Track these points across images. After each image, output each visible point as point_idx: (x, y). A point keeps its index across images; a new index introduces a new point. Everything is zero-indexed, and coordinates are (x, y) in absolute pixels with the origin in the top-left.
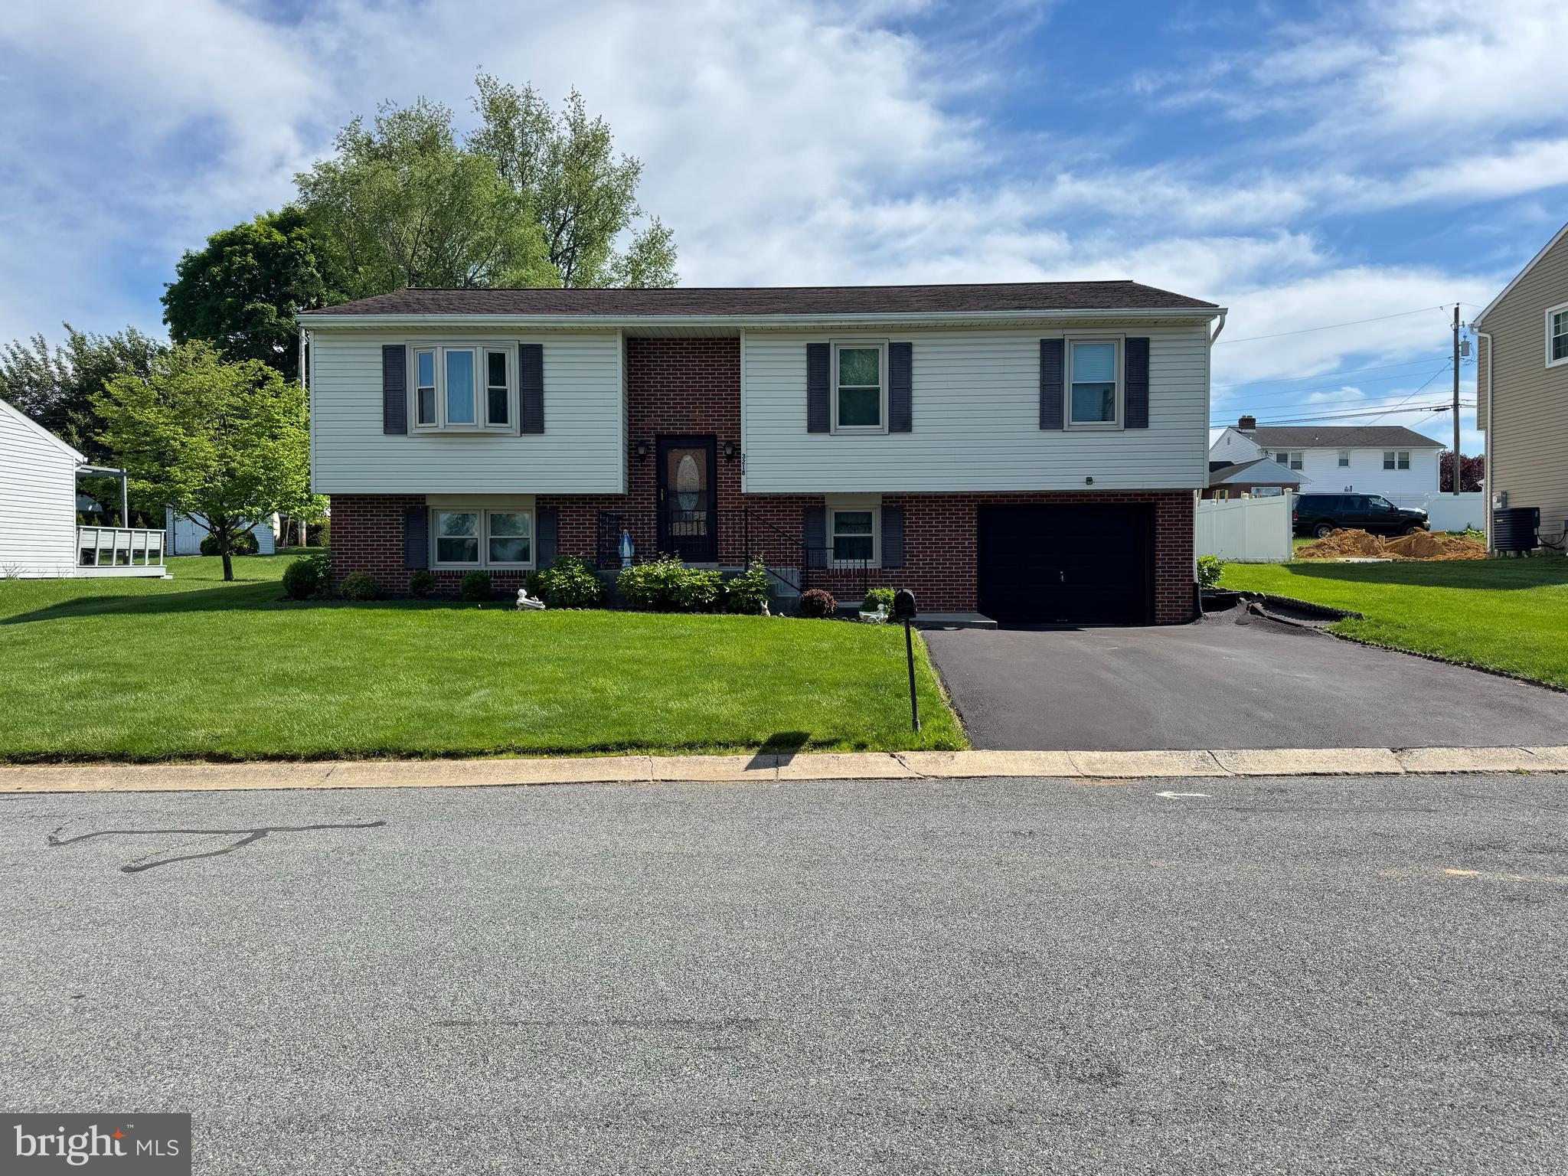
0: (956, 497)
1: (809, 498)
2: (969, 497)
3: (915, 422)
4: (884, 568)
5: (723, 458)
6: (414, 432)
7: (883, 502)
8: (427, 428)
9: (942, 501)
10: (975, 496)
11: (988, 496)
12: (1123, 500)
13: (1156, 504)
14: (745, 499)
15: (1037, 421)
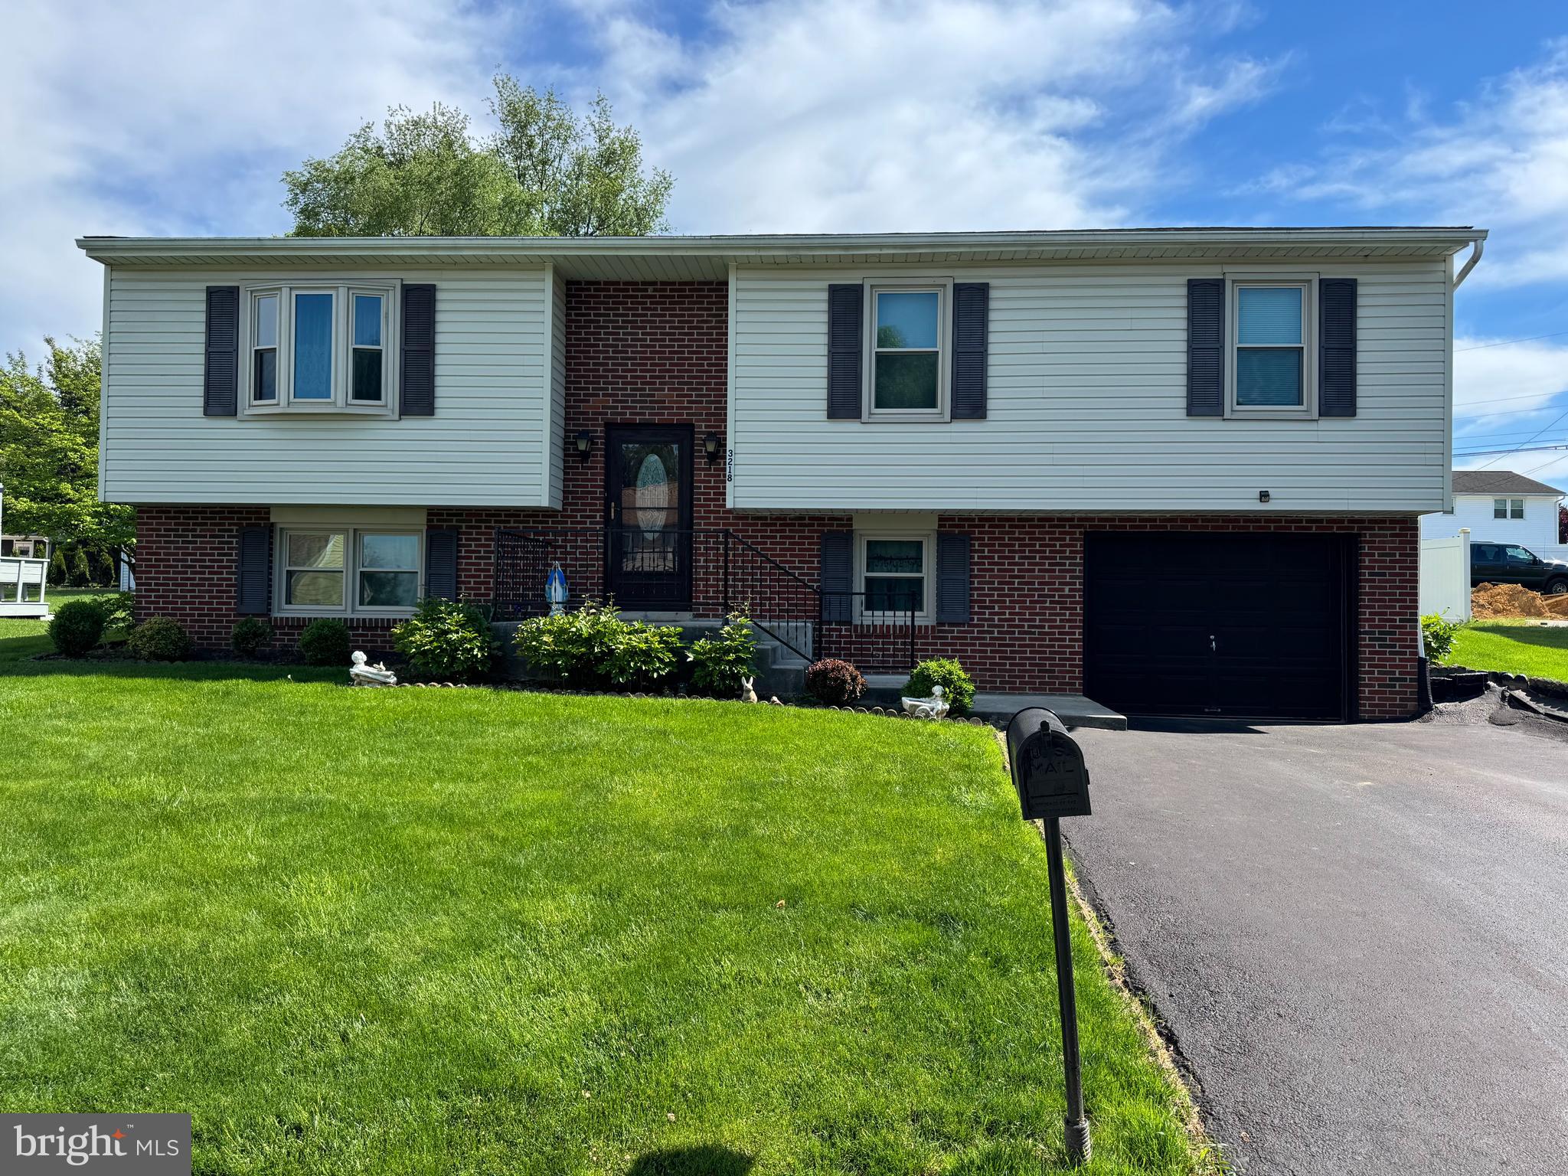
0: (1050, 519)
1: (829, 519)
2: (1072, 519)
3: (991, 404)
4: (940, 624)
5: (702, 457)
6: (247, 412)
7: (940, 526)
8: (265, 407)
9: (1030, 526)
10: (1080, 519)
11: (1101, 519)
12: (1311, 528)
13: (1360, 535)
14: (735, 518)
15: (1183, 403)
